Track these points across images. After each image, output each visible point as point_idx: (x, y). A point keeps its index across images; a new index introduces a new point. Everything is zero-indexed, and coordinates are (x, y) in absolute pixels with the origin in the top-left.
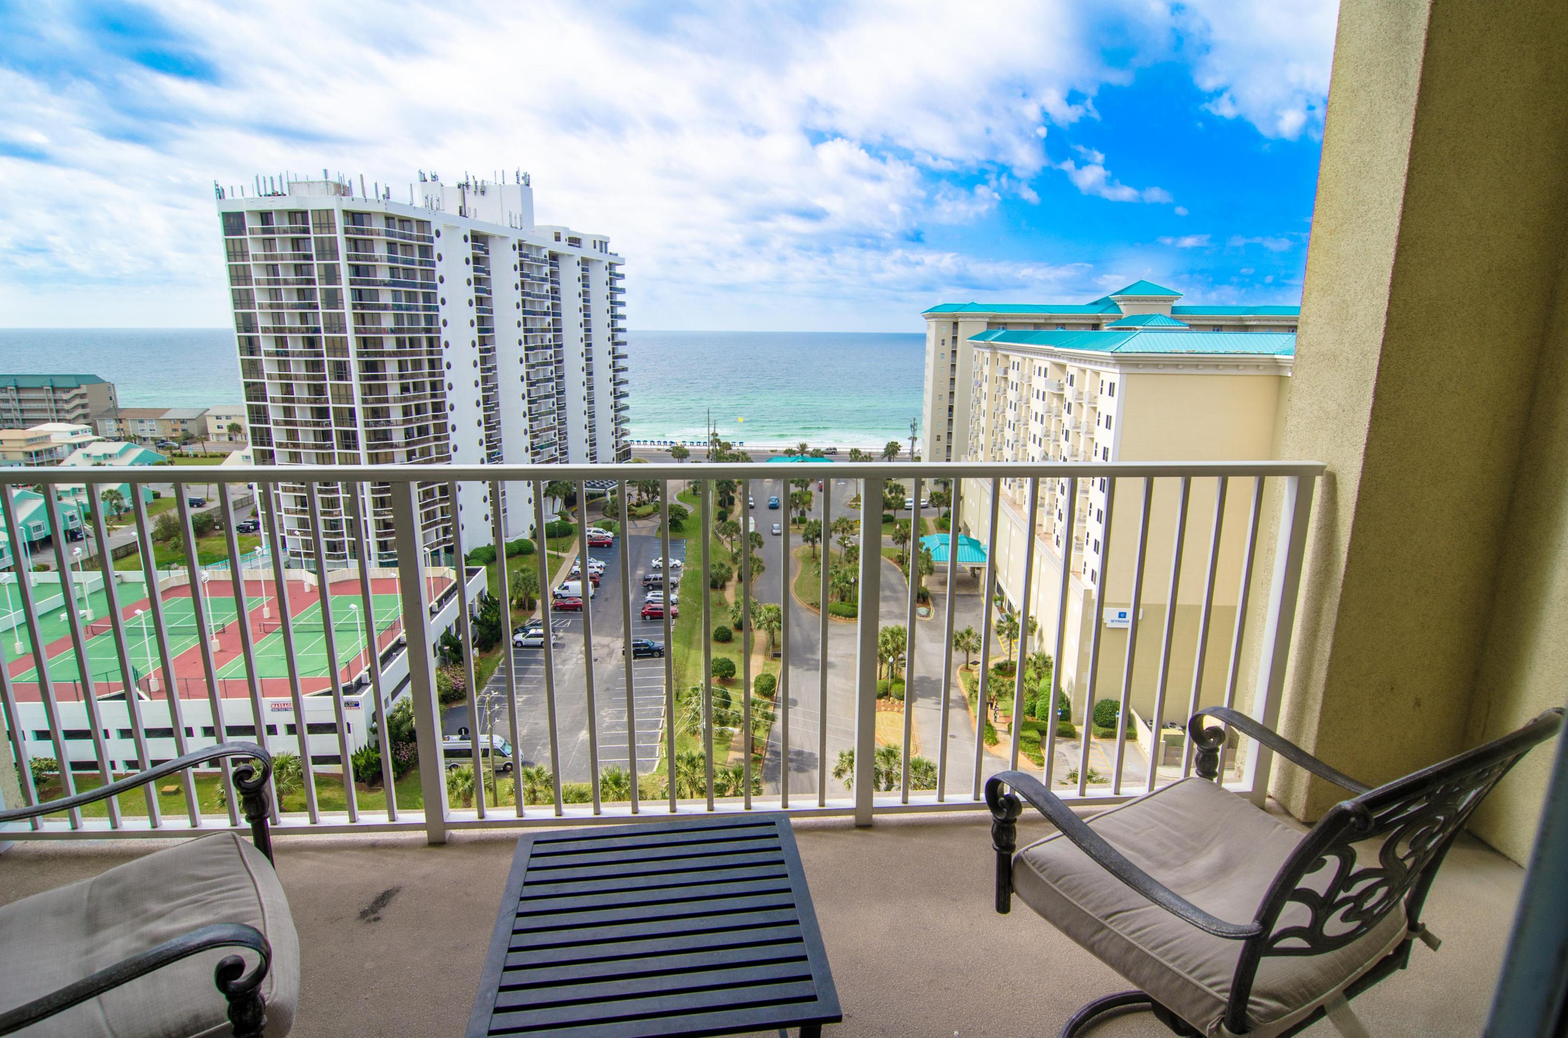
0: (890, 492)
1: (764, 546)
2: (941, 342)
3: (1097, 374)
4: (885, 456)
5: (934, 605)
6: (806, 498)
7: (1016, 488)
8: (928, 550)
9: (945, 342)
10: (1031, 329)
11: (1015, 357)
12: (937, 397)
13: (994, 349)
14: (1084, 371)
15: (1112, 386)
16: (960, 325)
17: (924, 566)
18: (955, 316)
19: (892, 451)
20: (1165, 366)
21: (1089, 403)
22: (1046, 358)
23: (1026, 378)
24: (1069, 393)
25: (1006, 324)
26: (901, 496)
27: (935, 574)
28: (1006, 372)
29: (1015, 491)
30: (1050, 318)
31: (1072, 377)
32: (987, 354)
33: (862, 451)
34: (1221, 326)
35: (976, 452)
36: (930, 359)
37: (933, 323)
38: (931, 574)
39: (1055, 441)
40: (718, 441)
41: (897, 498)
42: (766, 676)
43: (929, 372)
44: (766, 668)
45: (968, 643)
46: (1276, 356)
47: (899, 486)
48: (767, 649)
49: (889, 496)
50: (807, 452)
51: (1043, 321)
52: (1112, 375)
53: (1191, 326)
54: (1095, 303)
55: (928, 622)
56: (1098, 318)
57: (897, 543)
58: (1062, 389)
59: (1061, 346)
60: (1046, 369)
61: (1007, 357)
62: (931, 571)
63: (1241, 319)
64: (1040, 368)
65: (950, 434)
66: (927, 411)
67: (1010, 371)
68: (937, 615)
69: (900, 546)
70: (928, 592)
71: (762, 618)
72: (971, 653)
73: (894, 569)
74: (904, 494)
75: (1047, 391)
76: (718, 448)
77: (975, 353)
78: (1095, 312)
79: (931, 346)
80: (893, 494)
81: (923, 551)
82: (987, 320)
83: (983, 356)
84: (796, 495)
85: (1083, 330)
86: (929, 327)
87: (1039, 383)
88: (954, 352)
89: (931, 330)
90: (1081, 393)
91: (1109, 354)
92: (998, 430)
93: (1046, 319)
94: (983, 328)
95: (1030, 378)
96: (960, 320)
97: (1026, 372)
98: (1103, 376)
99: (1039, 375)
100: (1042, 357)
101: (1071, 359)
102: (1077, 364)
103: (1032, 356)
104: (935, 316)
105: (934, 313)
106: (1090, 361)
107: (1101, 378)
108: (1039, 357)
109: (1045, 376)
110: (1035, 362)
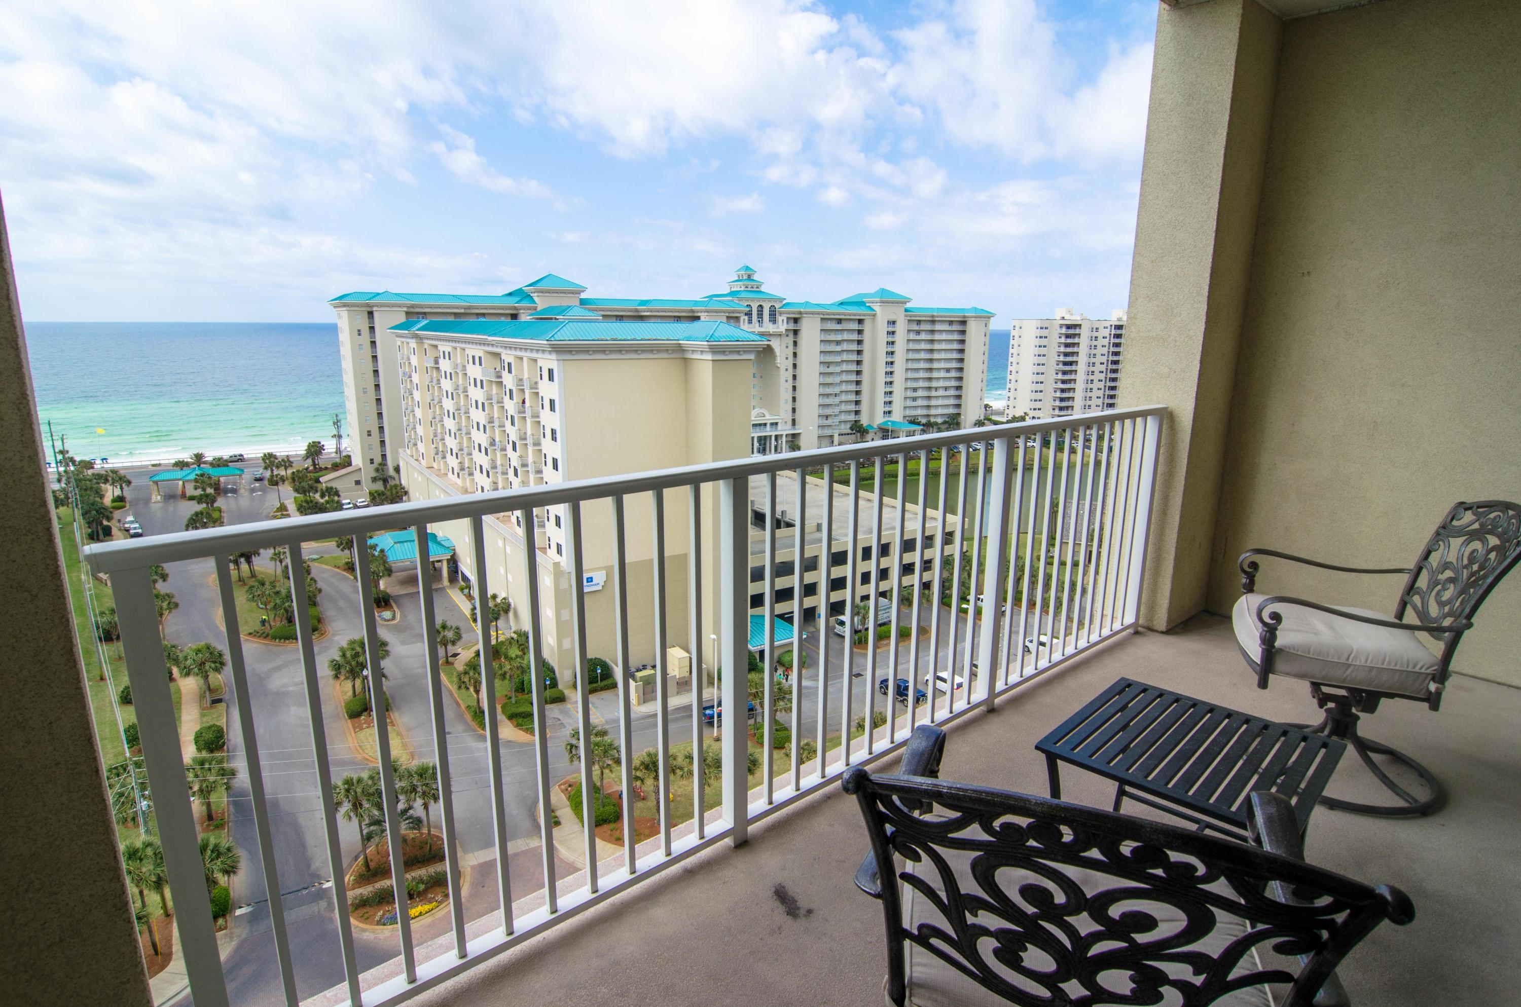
0: (322, 496)
1: (170, 579)
2: (357, 333)
3: (535, 361)
4: (307, 458)
5: (398, 607)
6: (215, 515)
7: (467, 476)
8: (382, 551)
9: (362, 332)
10: (452, 319)
11: (444, 347)
12: (361, 391)
13: (419, 339)
14: (521, 359)
15: (551, 372)
16: (376, 315)
17: (382, 568)
18: (368, 305)
19: (315, 450)
20: (595, 352)
21: (531, 388)
22: (478, 347)
23: (460, 368)
24: (509, 380)
25: (425, 313)
26: (336, 498)
27: (394, 575)
28: (437, 362)
29: (465, 479)
30: (469, 308)
31: (509, 364)
32: (413, 344)
33: (278, 454)
34: (622, 316)
35: (415, 445)
36: (346, 351)
37: (344, 313)
38: (389, 575)
39: (500, 426)
40: (72, 460)
41: (333, 501)
42: (210, 727)
43: (347, 365)
44: (205, 719)
45: (444, 637)
46: (681, 342)
47: (332, 488)
48: (202, 697)
49: (322, 501)
50: (205, 463)
51: (462, 311)
52: (549, 361)
53: (604, 316)
54: (510, 294)
55: (396, 625)
56: (515, 308)
57: (342, 550)
58: (500, 377)
59: (494, 335)
60: (480, 358)
61: (436, 346)
62: (389, 572)
63: (637, 310)
64: (474, 357)
65: (381, 429)
66: (351, 406)
67: (441, 361)
68: (403, 616)
69: (347, 552)
70: (387, 594)
71: (189, 662)
72: (450, 647)
73: (347, 578)
74: (339, 496)
75: (484, 379)
76: (72, 468)
77: (399, 343)
78: (512, 302)
79: (345, 337)
80: (327, 498)
81: (376, 554)
82: (405, 309)
83: (409, 348)
84: (202, 513)
85: (503, 319)
86: (340, 316)
87: (475, 372)
88: (373, 343)
89: (343, 321)
90: (521, 380)
91: (545, 342)
92: (437, 420)
93: (465, 308)
94: (402, 318)
95: (464, 367)
96: (375, 309)
97: (459, 361)
98: (540, 363)
99: (474, 363)
100: (475, 346)
101: (506, 347)
102: (513, 352)
103: (463, 346)
104: (345, 305)
105: (342, 302)
106: (526, 349)
107: (539, 364)
108: (471, 346)
109: (480, 364)
110: (467, 351)
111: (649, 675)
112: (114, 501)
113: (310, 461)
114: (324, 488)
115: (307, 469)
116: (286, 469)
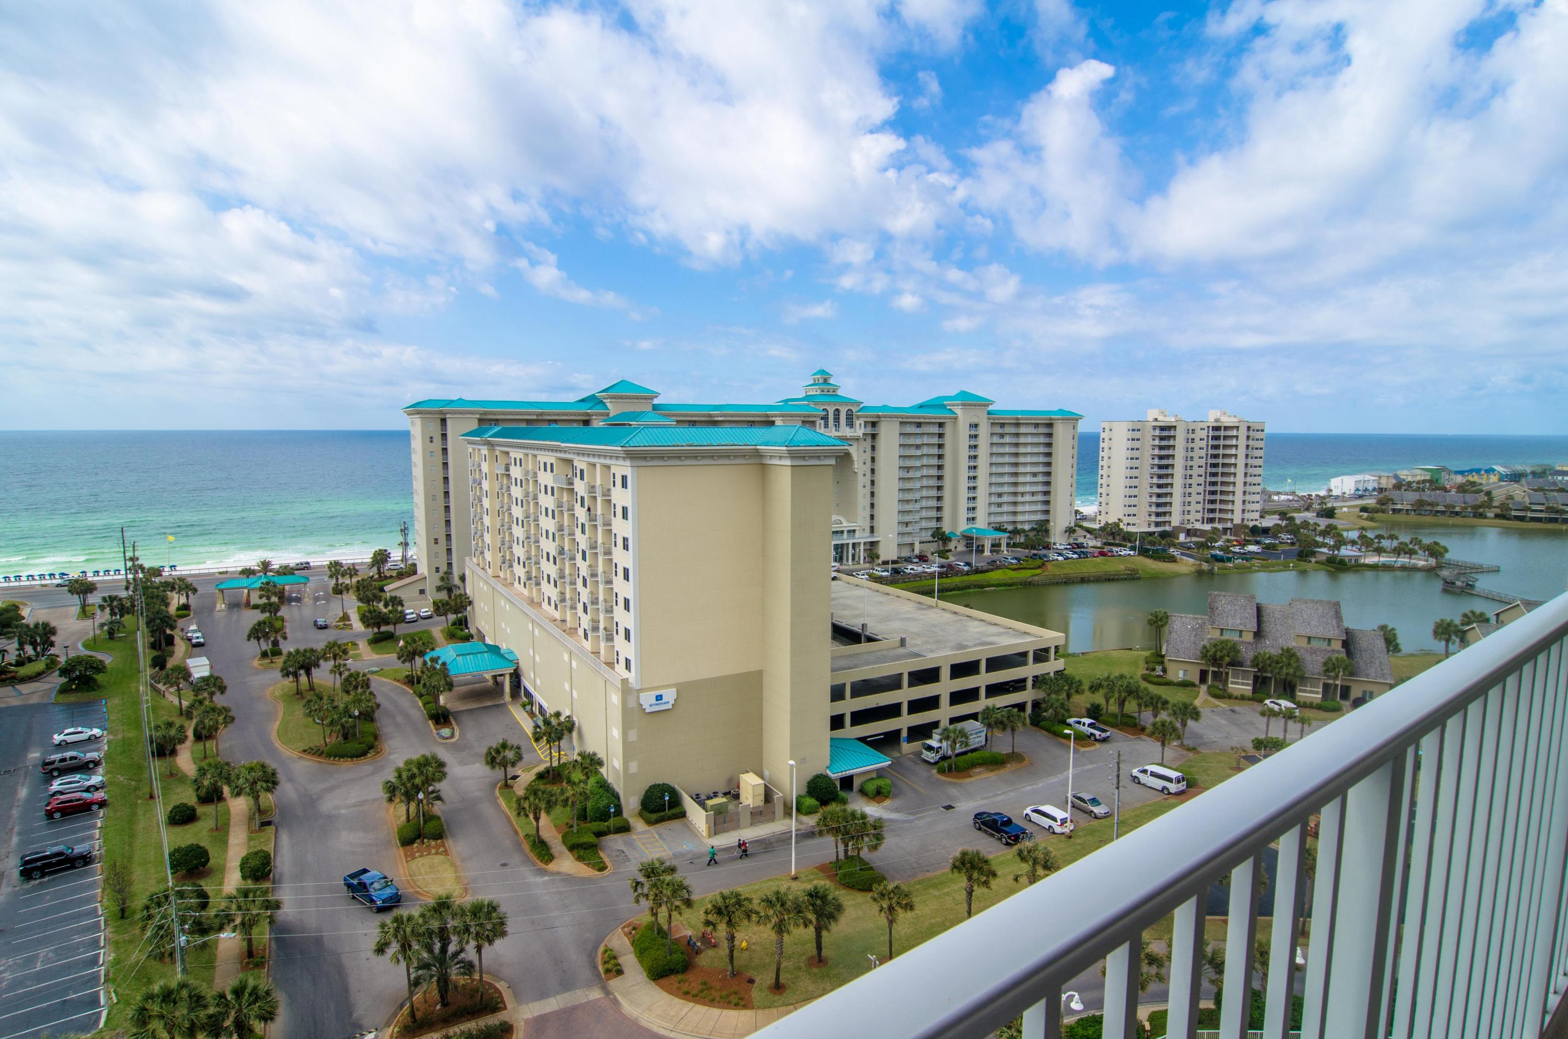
0: (386, 606)
1: (228, 691)
2: (429, 440)
3: (608, 467)
4: (373, 566)
5: (458, 724)
6: (278, 624)
7: (533, 586)
8: (444, 664)
9: (434, 440)
10: (524, 425)
11: (516, 454)
12: (430, 497)
13: (491, 445)
14: (594, 465)
15: (624, 478)
16: (449, 422)
17: (443, 682)
18: (441, 412)
19: (381, 558)
20: (669, 458)
21: (604, 495)
22: (551, 453)
23: (531, 474)
24: (580, 487)
25: (497, 420)
26: (400, 608)
27: (455, 689)
28: (507, 469)
29: (531, 589)
30: (542, 414)
31: (582, 471)
32: (485, 451)
33: (344, 562)
34: (695, 422)
35: (482, 553)
36: (417, 458)
37: (418, 421)
38: (450, 690)
39: (569, 535)
40: (141, 567)
41: (396, 610)
42: (256, 853)
43: (418, 472)
44: (252, 843)
45: (504, 757)
46: (758, 447)
47: (396, 597)
48: (251, 819)
49: (385, 610)
50: (271, 571)
51: (535, 417)
52: (622, 468)
53: (678, 421)
54: (583, 400)
55: (454, 744)
56: (588, 414)
57: (403, 662)
58: (572, 484)
59: (567, 441)
60: (552, 465)
61: (508, 453)
62: (450, 686)
63: (710, 416)
64: (545, 464)
65: (448, 536)
66: (420, 513)
67: (512, 468)
68: (462, 734)
69: (408, 664)
70: (447, 710)
71: (241, 781)
72: (509, 769)
73: (406, 693)
74: (403, 606)
75: (555, 486)
76: (141, 575)
77: (470, 450)
78: (584, 408)
79: (417, 444)
80: (390, 608)
81: (438, 667)
82: (478, 416)
83: (480, 455)
84: (264, 623)
85: (575, 425)
86: (413, 423)
87: (546, 479)
88: (445, 450)
89: (416, 428)
90: (593, 487)
91: (620, 449)
92: (506, 528)
93: (537, 415)
94: (474, 425)
95: (535, 474)
96: (448, 416)
97: (530, 468)
99: (545, 470)
100: (547, 453)
101: (579, 454)
102: (586, 459)
103: (535, 452)
104: (418, 413)
105: (416, 409)
106: (599, 456)
107: (612, 471)
108: (543, 453)
109: (552, 471)
110: (539, 458)
111: (720, 804)
112: (178, 609)
113: (375, 569)
114: (388, 597)
115: (372, 577)
116: (351, 578)
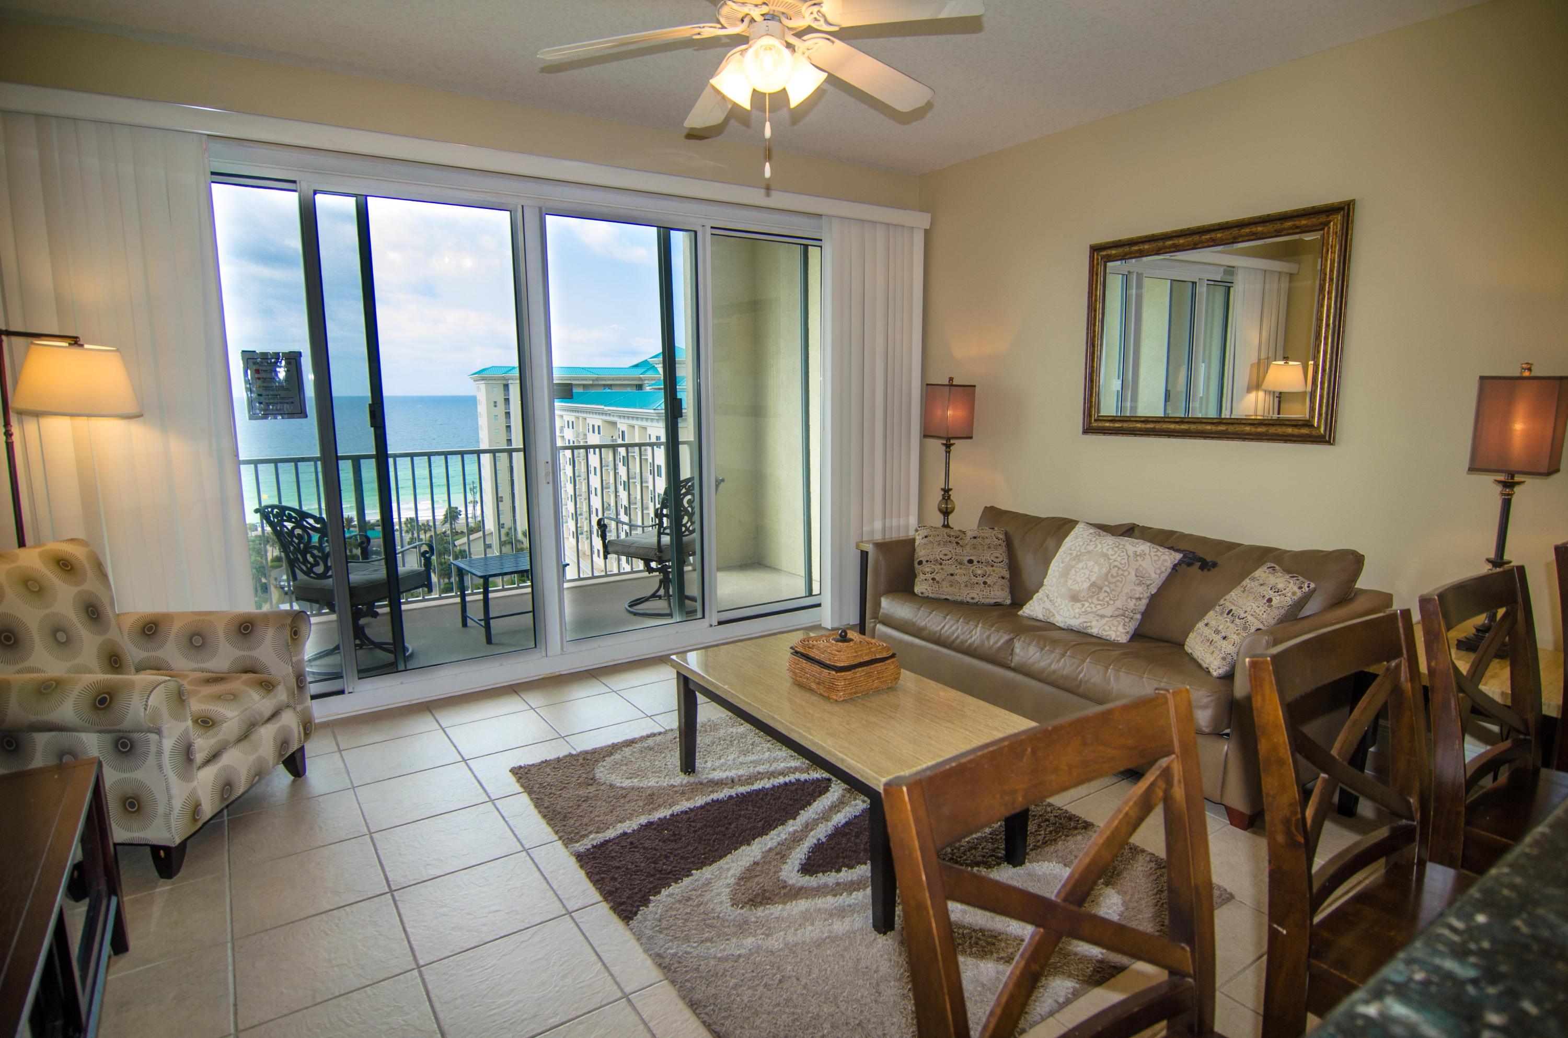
2: (493, 404)
3: (645, 428)
4: (445, 522)
9: (498, 404)
10: (581, 390)
14: (633, 427)
15: (659, 439)
16: (511, 387)
18: (504, 378)
19: (453, 515)
21: (641, 456)
22: (598, 416)
23: (581, 436)
30: (597, 379)
31: (623, 432)
33: (420, 519)
36: (483, 421)
37: (482, 386)
39: (615, 493)
43: (484, 435)
51: (591, 382)
54: (636, 366)
56: (640, 379)
59: (610, 405)
60: (599, 427)
64: (593, 426)
78: (637, 373)
79: (482, 409)
85: (629, 390)
86: (479, 389)
87: (594, 440)
88: (508, 414)
89: (481, 392)
91: (652, 411)
93: (593, 380)
95: (585, 435)
97: (581, 430)
99: (594, 432)
100: (594, 416)
101: (620, 417)
102: (626, 421)
103: (585, 415)
104: (483, 379)
105: (482, 376)
106: (637, 418)
107: (649, 432)
108: (591, 416)
109: (599, 433)
110: (588, 421)
112: (273, 561)
113: (448, 525)
114: (457, 551)
115: (445, 532)
116: (425, 533)
